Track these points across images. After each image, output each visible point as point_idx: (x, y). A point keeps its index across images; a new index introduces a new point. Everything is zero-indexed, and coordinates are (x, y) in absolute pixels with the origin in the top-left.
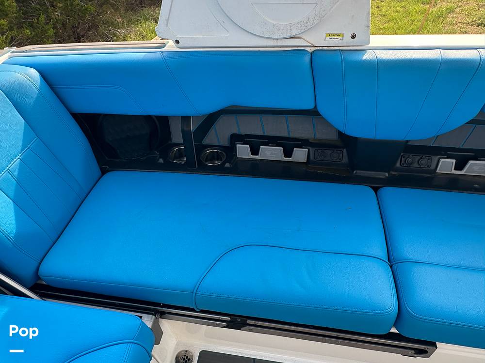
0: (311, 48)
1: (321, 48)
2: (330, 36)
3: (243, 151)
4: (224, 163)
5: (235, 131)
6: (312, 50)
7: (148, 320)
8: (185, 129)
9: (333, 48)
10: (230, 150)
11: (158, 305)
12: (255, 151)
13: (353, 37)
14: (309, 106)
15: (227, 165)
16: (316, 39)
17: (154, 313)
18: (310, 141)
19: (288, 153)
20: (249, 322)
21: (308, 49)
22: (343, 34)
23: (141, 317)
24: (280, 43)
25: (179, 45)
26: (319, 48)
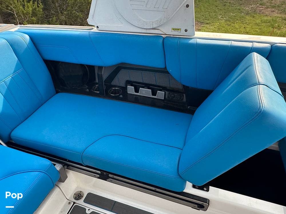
0: (164, 35)
1: (170, 36)
2: (174, 29)
3: (131, 90)
4: (120, 95)
5: (128, 79)
6: (165, 37)
7: (58, 167)
8: (99, 73)
9: (176, 36)
10: (125, 89)
11: (66, 160)
12: (137, 91)
13: (186, 31)
14: (162, 66)
15: (121, 96)
16: (167, 31)
17: (64, 165)
18: (167, 88)
19: (154, 93)
20: (110, 175)
21: (163, 36)
22: (181, 29)
23: (55, 165)
24: (148, 31)
25: (98, 29)
26: (168, 36)
